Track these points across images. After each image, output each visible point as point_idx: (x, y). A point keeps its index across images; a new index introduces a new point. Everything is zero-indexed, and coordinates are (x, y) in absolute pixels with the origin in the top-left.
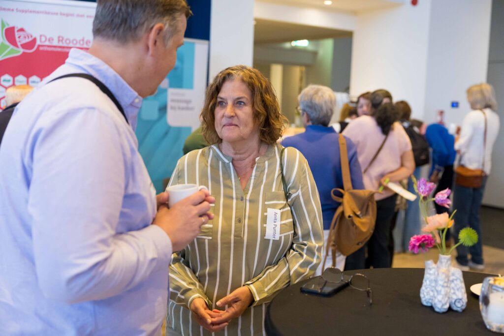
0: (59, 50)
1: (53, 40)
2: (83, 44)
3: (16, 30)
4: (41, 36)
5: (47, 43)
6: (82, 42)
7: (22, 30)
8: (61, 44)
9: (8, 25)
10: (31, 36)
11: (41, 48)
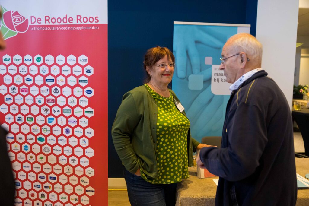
0: (46, 29)
1: (41, 20)
2: (66, 22)
3: (12, 13)
4: (31, 17)
5: (36, 24)
6: (65, 20)
7: (16, 13)
8: (47, 24)
9: (6, 10)
10: (24, 19)
11: (32, 29)
